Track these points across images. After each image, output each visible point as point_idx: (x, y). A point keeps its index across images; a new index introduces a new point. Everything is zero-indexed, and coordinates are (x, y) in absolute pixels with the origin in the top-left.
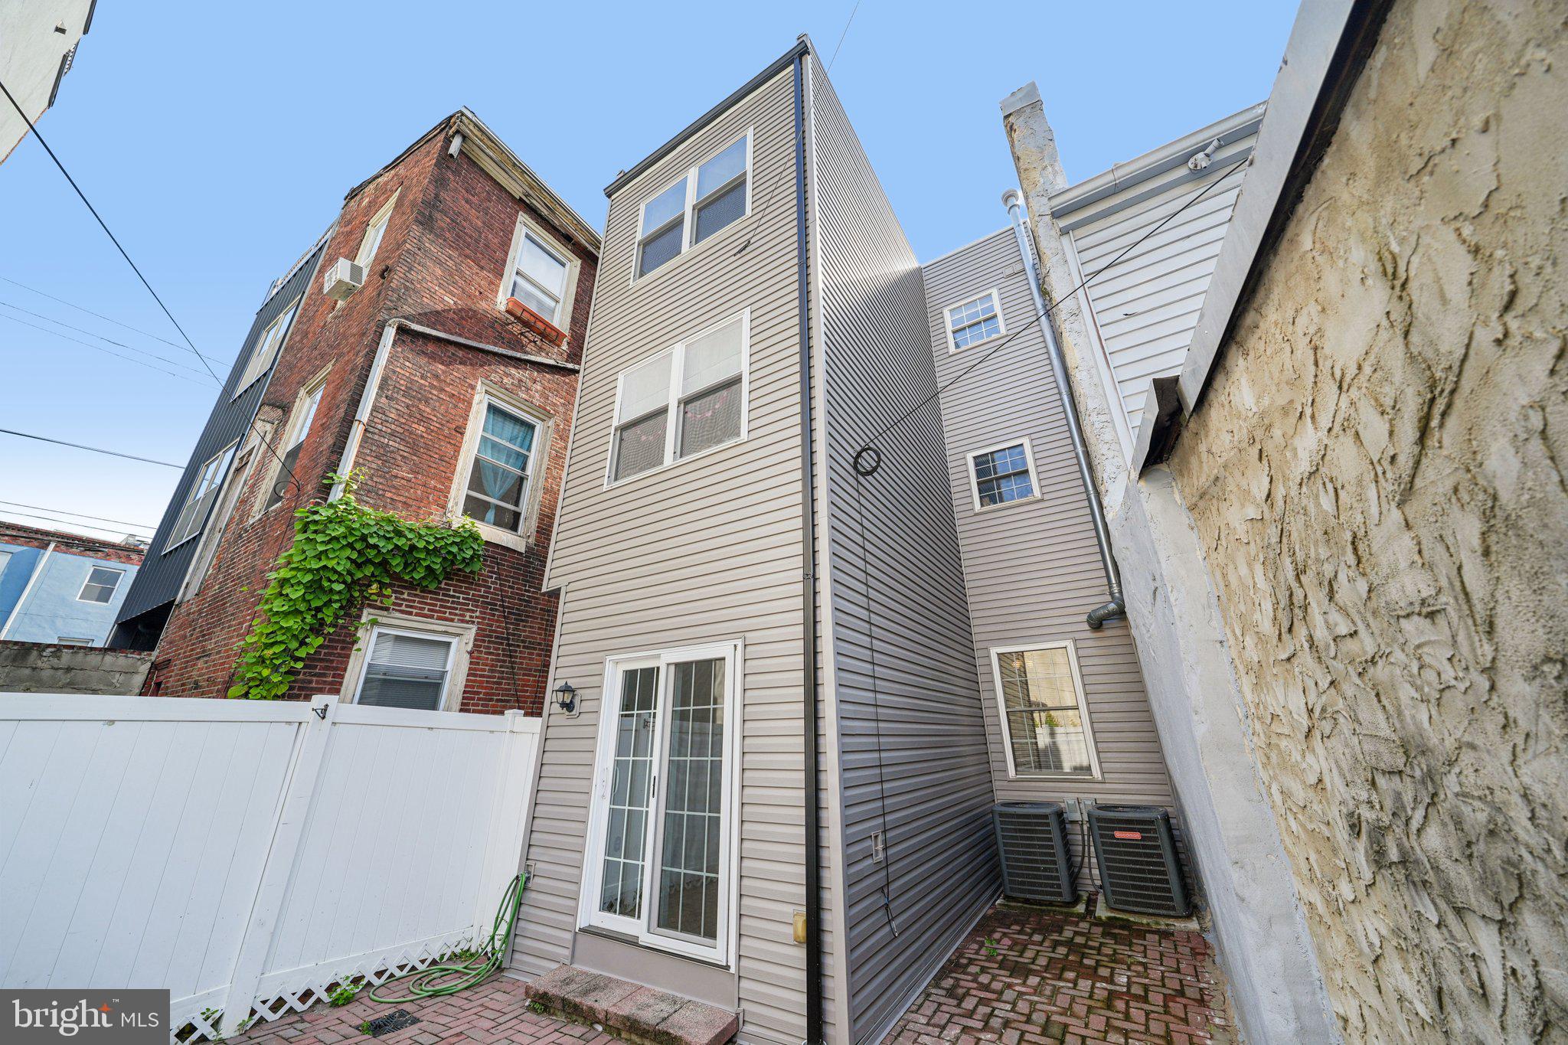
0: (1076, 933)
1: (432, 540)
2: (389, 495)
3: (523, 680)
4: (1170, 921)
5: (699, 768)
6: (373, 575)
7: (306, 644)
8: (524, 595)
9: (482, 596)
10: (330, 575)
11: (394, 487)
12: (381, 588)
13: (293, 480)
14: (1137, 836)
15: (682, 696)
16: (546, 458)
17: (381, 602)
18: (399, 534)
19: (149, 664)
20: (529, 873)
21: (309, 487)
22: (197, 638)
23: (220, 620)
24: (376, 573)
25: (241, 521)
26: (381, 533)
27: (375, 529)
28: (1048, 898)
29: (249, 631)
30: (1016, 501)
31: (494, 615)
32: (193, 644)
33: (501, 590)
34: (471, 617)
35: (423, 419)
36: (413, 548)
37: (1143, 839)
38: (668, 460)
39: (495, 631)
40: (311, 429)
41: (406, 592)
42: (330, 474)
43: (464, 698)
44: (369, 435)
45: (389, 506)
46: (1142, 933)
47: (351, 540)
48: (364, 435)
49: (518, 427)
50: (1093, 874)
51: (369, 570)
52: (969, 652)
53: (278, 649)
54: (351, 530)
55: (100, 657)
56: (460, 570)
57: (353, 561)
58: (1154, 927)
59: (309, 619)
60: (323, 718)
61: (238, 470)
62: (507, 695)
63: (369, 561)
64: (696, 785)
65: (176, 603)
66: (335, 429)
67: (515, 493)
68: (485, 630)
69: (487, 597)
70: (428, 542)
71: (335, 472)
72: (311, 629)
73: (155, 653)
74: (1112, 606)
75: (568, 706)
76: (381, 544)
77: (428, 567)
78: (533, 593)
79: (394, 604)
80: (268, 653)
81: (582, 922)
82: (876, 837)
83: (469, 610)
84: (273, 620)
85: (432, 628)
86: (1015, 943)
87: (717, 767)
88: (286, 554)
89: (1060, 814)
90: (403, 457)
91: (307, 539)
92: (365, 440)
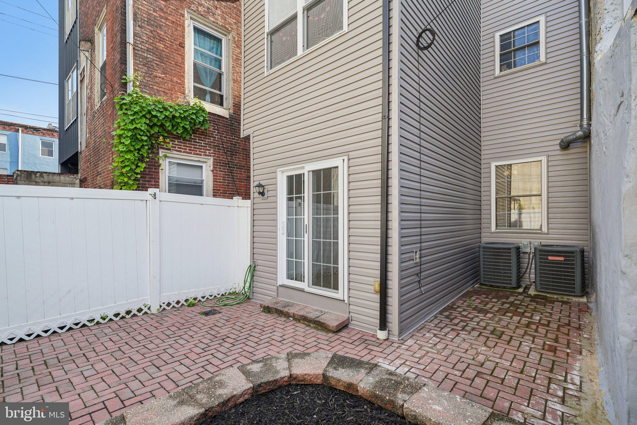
0: (516, 300)
1: (182, 112)
2: (155, 87)
3: (239, 184)
4: (571, 298)
5: (327, 220)
6: (159, 132)
7: (139, 166)
8: (232, 141)
9: (212, 142)
10: (139, 132)
11: (157, 83)
12: (164, 139)
13: (108, 82)
14: (562, 259)
15: (317, 187)
16: (231, 61)
17: (166, 146)
18: (166, 109)
19: (78, 180)
20: (255, 264)
21: (116, 86)
22: (93, 167)
23: (99, 157)
24: (160, 131)
25: (92, 109)
26: (157, 109)
27: (153, 107)
28: (504, 285)
29: (113, 161)
30: (527, 66)
31: (220, 152)
32: (93, 170)
33: (221, 139)
34: (209, 153)
35: (162, 40)
36: (174, 117)
37: (565, 260)
38: (300, 52)
39: (221, 160)
40: (107, 52)
41: (176, 140)
42: (124, 77)
43: (214, 192)
44: (136, 52)
45: (157, 94)
46: (552, 302)
47: (144, 113)
48: (134, 52)
49: (212, 41)
50: (531, 276)
51: (156, 129)
52: (478, 165)
53: (128, 169)
54: (142, 107)
55: (58, 177)
56: (199, 128)
57: (148, 125)
58: (560, 299)
59: (136, 155)
60: (155, 198)
61: (82, 81)
62: (233, 191)
63: (155, 125)
64: (326, 227)
65: (79, 152)
66: (118, 49)
67: (218, 84)
68: (217, 160)
69: (215, 143)
70: (180, 113)
71: (126, 75)
72: (139, 160)
73: (79, 175)
74: (580, 133)
75: (262, 194)
76: (159, 115)
77: (183, 127)
78: (237, 140)
79: (172, 147)
80: (124, 170)
81: (280, 283)
82: (416, 252)
83: (207, 150)
84: (121, 155)
85: (192, 159)
86: (482, 301)
87: (336, 220)
88: (116, 122)
89: (518, 248)
90: (157, 64)
91: (124, 113)
92: (135, 55)
